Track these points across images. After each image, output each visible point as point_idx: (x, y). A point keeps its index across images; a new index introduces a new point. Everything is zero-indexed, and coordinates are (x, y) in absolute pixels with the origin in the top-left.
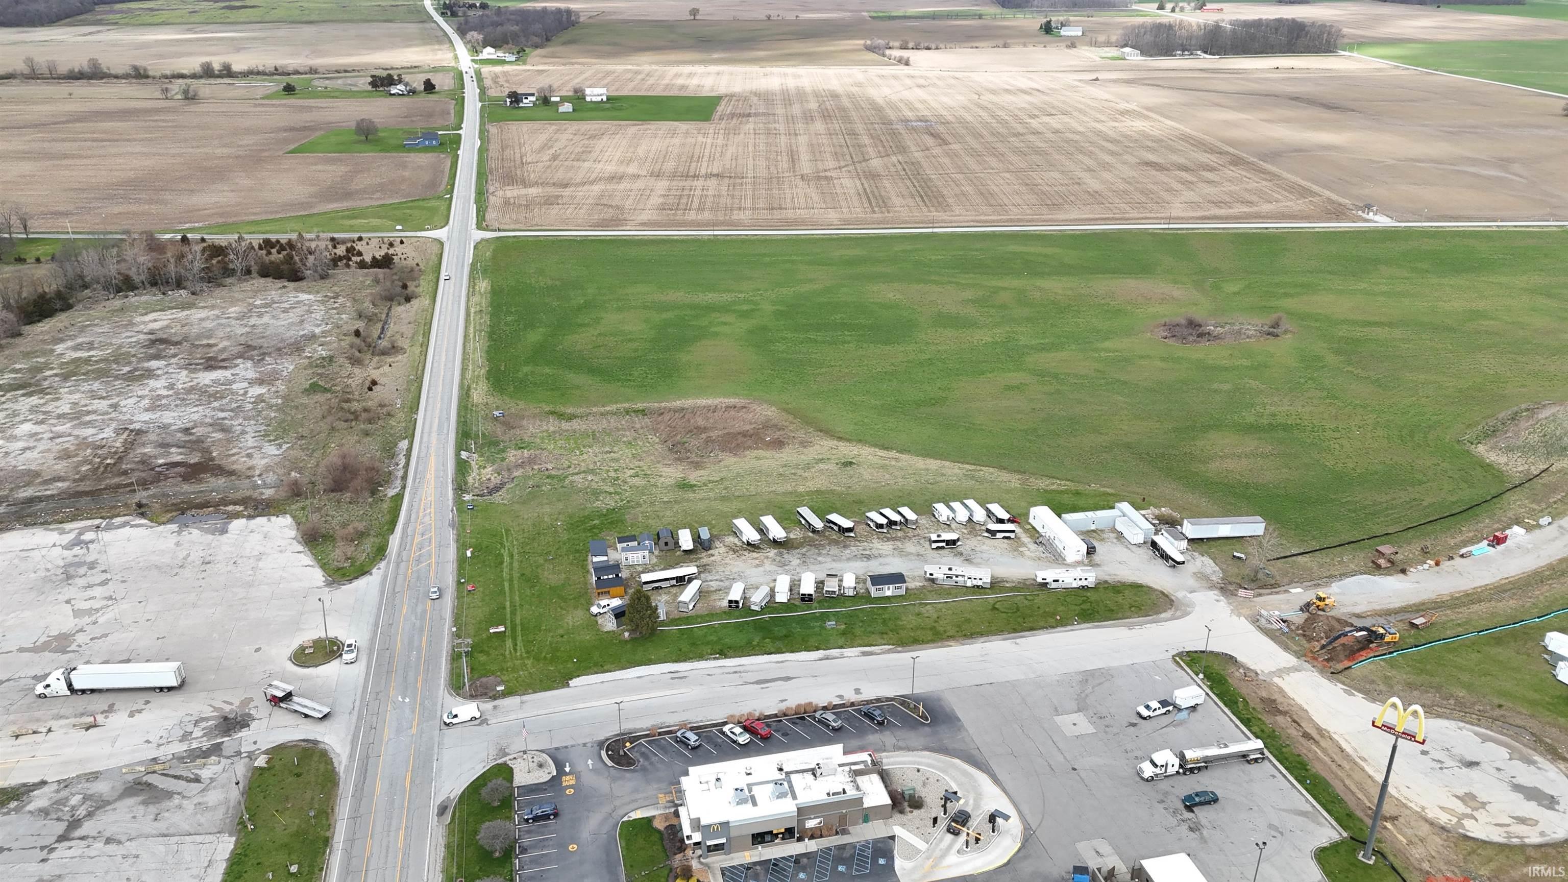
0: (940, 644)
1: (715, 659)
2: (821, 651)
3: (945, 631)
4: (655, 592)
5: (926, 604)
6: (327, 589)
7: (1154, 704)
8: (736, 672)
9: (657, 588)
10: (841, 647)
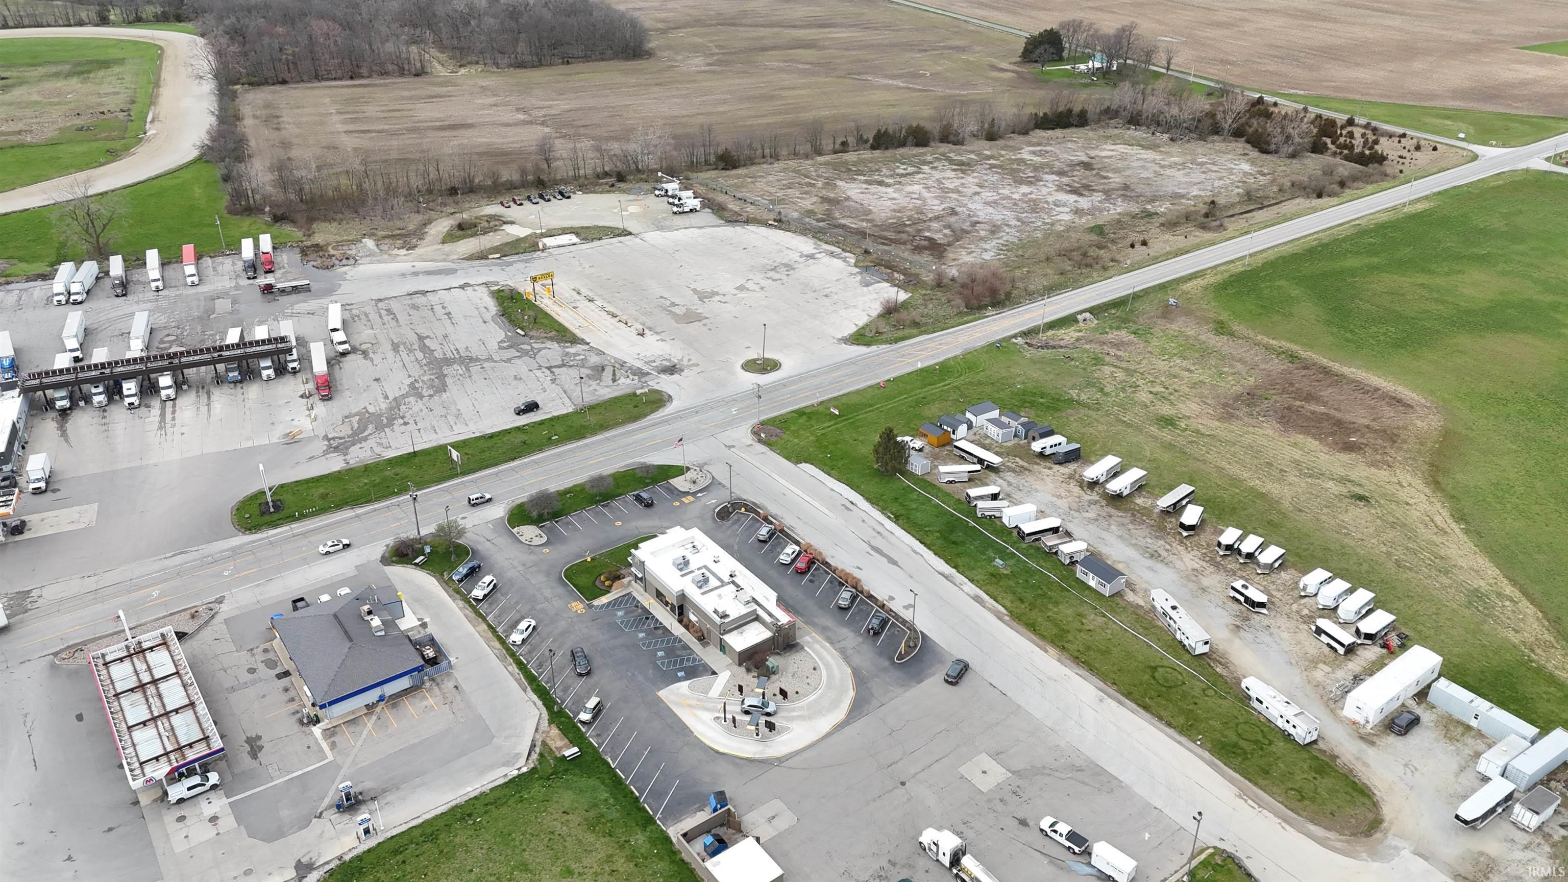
0: (1041, 643)
1: (889, 518)
2: (954, 571)
3: (1068, 642)
4: (957, 458)
5: (1104, 616)
6: (835, 341)
7: (1064, 828)
8: (879, 533)
9: (963, 457)
10: (972, 581)
